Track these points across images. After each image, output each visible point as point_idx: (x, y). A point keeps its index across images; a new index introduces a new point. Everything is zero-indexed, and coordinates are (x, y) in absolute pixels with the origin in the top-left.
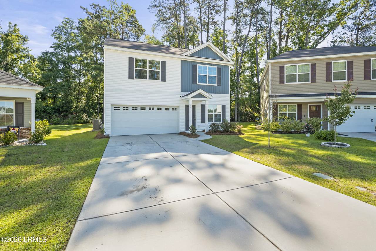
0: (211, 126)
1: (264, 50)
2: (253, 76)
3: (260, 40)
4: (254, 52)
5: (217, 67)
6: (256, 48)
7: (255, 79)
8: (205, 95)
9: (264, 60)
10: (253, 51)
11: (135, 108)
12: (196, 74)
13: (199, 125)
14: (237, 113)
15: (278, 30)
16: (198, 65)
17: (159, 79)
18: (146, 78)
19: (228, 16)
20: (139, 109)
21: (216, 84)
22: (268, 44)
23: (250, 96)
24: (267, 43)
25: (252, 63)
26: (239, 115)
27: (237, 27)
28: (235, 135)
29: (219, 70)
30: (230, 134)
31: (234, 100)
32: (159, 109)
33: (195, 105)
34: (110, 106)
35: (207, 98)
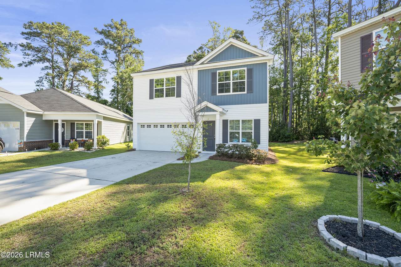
5: (246, 69)
8: (212, 107)
11: (156, 126)
12: (215, 83)
16: (218, 71)
17: (174, 96)
18: (163, 96)
34: (137, 124)
35: (216, 111)
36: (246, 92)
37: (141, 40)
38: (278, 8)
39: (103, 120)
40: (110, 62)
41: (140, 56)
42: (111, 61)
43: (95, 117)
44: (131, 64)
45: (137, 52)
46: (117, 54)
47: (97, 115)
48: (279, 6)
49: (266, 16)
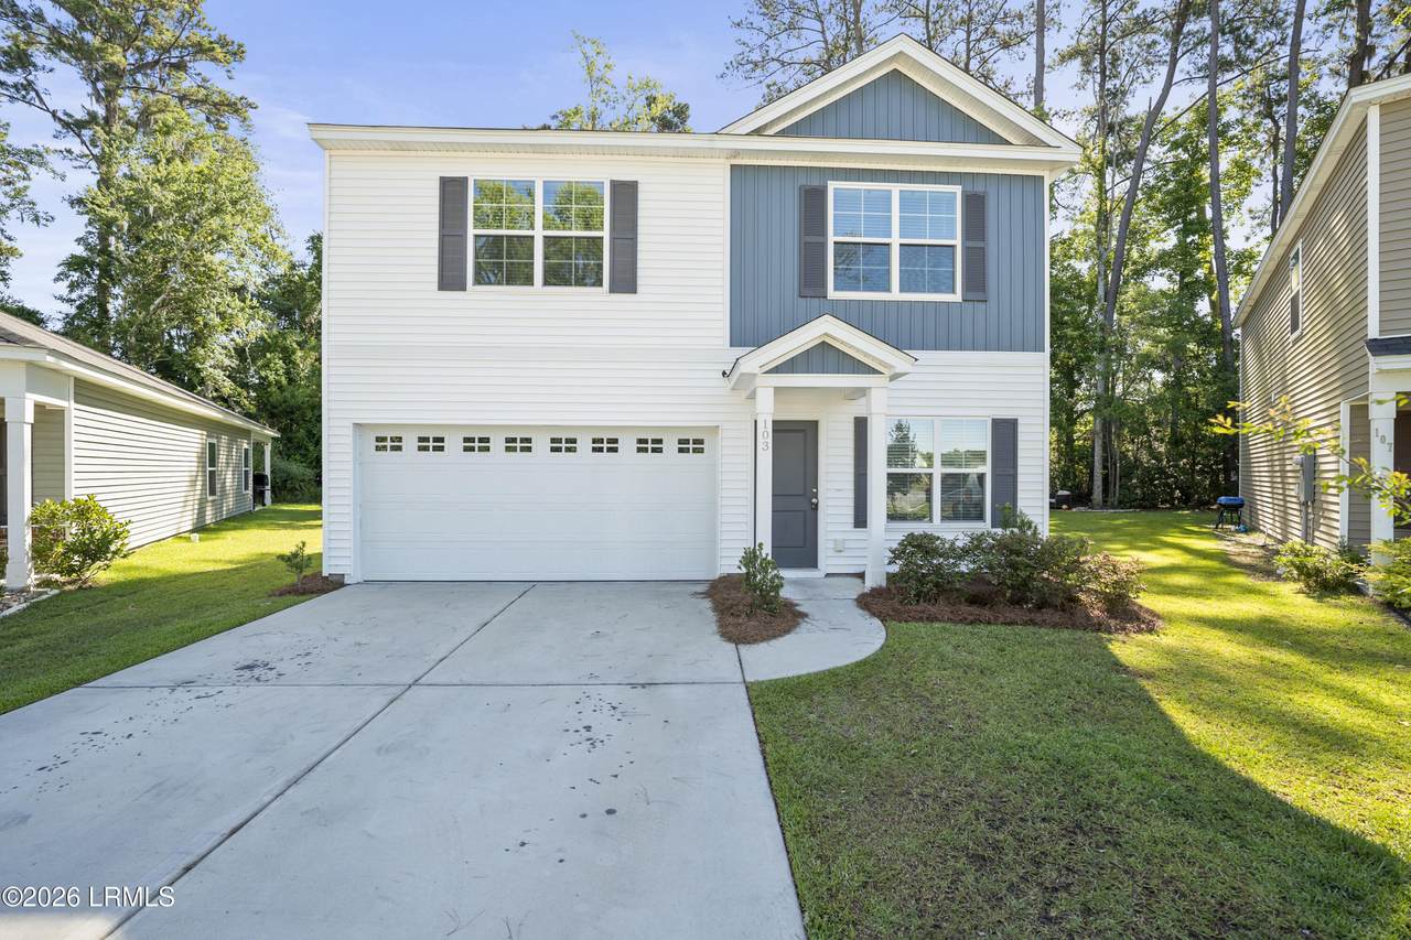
0: (897, 555)
1: (1256, 164)
2: (1190, 290)
3: (1231, 114)
4: (1200, 179)
5: (957, 189)
6: (1212, 157)
7: (1203, 307)
8: (866, 355)
9: (1251, 211)
10: (1191, 172)
11: (476, 443)
12: (820, 239)
13: (839, 537)
14: (1105, 467)
15: (1347, 45)
16: (832, 186)
17: (599, 283)
18: (529, 281)
19: (1060, 48)
20: (498, 444)
21: (953, 292)
22: (1278, 128)
23: (1176, 385)
24: (1275, 122)
25: (1185, 232)
26: (1111, 479)
27: (1102, 85)
28: (1074, 626)
29: (975, 207)
30: (1032, 622)
31: (1087, 411)
32: (606, 445)
33: (816, 423)
34: (350, 431)
35: (875, 371)
36: (957, 297)
37: (240, 46)
38: (823, 45)
39: (73, 405)
40: (54, 114)
41: (233, 123)
42: (60, 114)
43: (21, 376)
44: (187, 149)
45: (216, 98)
46: (100, 85)
47: (30, 364)
48: (826, 42)
49: (783, 64)
